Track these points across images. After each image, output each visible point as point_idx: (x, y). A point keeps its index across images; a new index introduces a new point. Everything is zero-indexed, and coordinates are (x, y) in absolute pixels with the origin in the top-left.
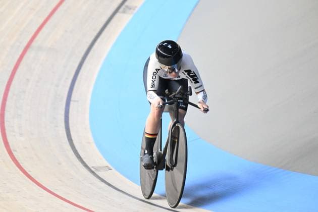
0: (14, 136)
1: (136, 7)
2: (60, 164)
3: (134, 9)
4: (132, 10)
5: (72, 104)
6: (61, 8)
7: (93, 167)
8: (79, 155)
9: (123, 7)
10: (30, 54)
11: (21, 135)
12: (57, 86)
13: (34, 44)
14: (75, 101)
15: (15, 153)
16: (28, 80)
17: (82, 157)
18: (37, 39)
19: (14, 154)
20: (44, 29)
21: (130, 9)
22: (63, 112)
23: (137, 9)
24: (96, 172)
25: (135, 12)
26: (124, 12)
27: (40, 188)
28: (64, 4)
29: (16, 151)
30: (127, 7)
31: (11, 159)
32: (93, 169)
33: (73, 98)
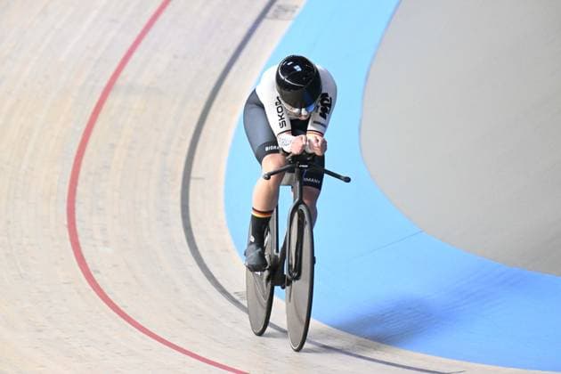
0: (94, 246)
1: (297, 7)
2: (177, 290)
3: (294, 11)
4: (289, 13)
5: (193, 183)
6: (165, 15)
7: (236, 293)
8: (211, 273)
9: (274, 8)
10: (113, 101)
11: (106, 243)
12: (165, 154)
13: (120, 81)
14: (197, 179)
15: (96, 277)
16: (113, 146)
17: (215, 276)
18: (124, 73)
19: (96, 279)
20: (136, 55)
21: (286, 11)
22: (178, 199)
23: (298, 11)
24: (241, 301)
25: (295, 15)
26: (276, 17)
27: (145, 336)
28: (170, 7)
29: (99, 272)
30: (280, 7)
31: (90, 288)
32: (237, 297)
33: (194, 174)
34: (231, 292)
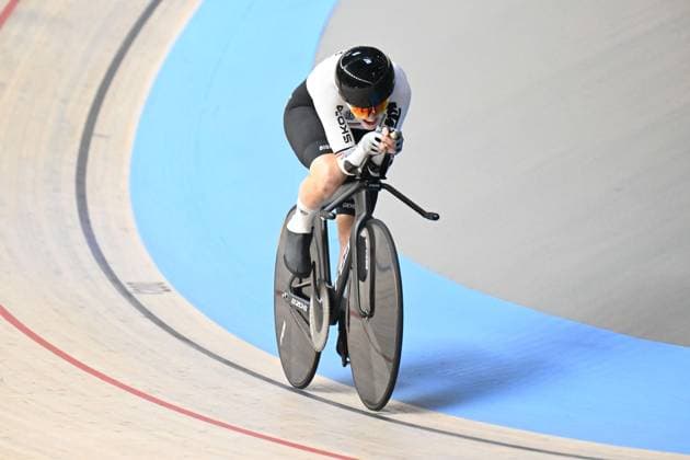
2: (58, 272)
5: (94, 142)
7: (129, 283)
8: (102, 257)
10: (10, 29)
12: (65, 101)
14: (101, 136)
17: (107, 259)
22: (74, 160)
24: (134, 295)
32: (130, 289)
33: (97, 130)
34: (123, 281)
